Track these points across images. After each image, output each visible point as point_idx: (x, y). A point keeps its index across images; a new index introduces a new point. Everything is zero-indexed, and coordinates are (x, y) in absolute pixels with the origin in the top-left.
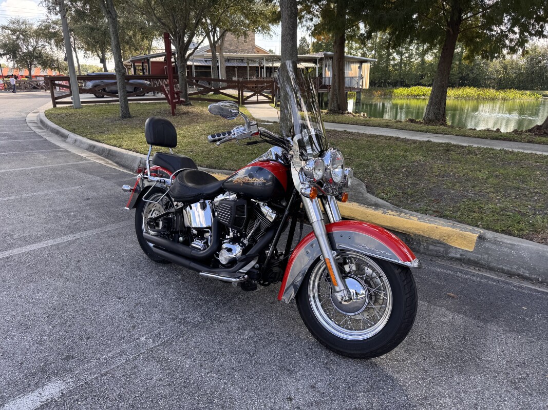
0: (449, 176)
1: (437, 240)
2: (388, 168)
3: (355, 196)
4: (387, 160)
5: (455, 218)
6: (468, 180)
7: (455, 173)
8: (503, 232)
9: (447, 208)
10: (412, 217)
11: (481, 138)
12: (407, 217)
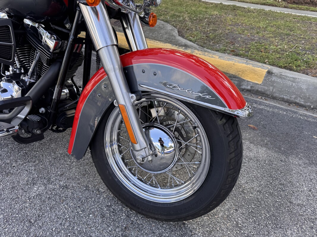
0: (238, 25)
1: (233, 75)
2: (195, 18)
3: (169, 38)
4: (194, 13)
5: (248, 56)
6: (253, 28)
7: (243, 23)
8: (285, 68)
9: (240, 48)
10: (214, 56)
11: (254, 4)
12: (211, 56)
